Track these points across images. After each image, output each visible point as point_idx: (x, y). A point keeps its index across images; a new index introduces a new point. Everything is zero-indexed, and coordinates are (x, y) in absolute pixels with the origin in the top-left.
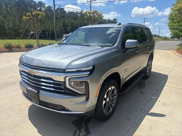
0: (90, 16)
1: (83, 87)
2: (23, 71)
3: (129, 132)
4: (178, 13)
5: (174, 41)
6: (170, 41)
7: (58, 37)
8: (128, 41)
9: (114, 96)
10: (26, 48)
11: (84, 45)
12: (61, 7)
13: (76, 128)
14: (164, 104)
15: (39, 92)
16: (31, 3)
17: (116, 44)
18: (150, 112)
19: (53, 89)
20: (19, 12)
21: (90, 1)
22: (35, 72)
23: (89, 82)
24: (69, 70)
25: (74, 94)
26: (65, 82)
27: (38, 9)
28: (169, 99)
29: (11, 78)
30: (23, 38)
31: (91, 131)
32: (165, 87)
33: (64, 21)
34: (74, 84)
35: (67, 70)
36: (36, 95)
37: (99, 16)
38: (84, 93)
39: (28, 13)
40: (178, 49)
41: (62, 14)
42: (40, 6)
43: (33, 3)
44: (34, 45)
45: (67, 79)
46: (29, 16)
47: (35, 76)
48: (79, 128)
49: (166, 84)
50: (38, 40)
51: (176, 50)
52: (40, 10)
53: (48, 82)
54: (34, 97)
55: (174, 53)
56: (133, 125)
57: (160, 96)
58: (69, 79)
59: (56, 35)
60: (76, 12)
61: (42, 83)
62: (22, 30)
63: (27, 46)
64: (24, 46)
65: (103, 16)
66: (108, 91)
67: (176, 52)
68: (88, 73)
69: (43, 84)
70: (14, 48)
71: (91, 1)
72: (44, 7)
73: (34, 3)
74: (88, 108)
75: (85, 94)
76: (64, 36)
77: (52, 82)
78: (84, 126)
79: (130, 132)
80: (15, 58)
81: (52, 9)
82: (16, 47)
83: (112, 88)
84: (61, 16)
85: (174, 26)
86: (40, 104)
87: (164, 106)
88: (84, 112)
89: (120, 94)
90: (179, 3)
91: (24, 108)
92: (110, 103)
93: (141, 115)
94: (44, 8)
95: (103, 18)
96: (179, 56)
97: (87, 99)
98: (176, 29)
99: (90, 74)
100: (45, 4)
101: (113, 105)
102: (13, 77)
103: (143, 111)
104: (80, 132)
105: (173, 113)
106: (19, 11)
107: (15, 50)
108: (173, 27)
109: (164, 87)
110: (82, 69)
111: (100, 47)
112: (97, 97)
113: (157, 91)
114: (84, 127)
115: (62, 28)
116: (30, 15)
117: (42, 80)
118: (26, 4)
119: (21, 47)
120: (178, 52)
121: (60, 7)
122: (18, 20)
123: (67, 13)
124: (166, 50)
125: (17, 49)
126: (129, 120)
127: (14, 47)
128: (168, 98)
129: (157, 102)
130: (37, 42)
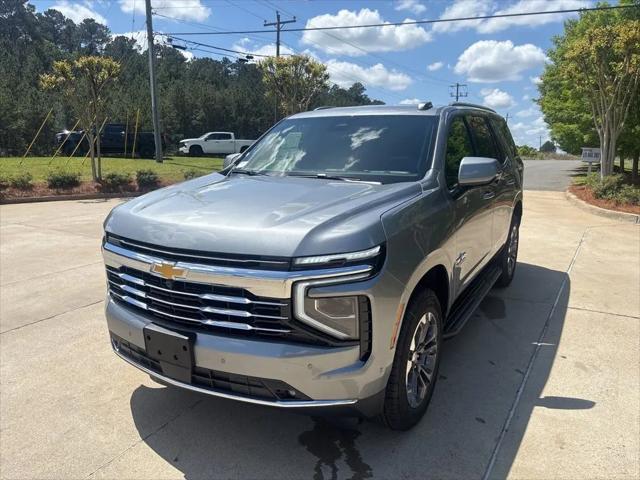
0: (285, 76)
1: (353, 317)
2: (124, 269)
3: (493, 461)
4: (576, 69)
5: (553, 161)
6: (542, 158)
7: (164, 147)
8: (465, 161)
9: (431, 344)
10: (50, 187)
11: (319, 177)
12: (174, 43)
13: (318, 459)
14: (579, 365)
15: (193, 340)
16: (55, 23)
17: (431, 171)
18: (542, 397)
19: (249, 327)
20: (10, 55)
21: (275, 24)
22: (181, 272)
23: (371, 297)
24: (307, 261)
25: (322, 342)
26: (292, 301)
27: (83, 45)
28: (592, 350)
29: (28, 297)
30: (36, 153)
31: (371, 467)
32: (569, 312)
33: (179, 90)
34: (321, 308)
35: (298, 261)
36: (185, 348)
37: (315, 75)
38: (355, 335)
39: (60, 64)
40: (579, 187)
41: (169, 66)
42: (87, 37)
43: (64, 27)
44: (82, 178)
45: (301, 289)
46: (64, 73)
47: (178, 285)
48: (328, 456)
49: (571, 303)
50: (96, 159)
51: (573, 191)
52: (91, 51)
53: (230, 303)
54: (176, 358)
55: (568, 198)
56: (500, 437)
57: (562, 341)
58: (308, 290)
59: (157, 142)
60: (220, 59)
61: (206, 306)
62: (21, 122)
63: (58, 180)
64: (42, 181)
65: (327, 77)
66: (420, 328)
67: (573, 197)
68: (369, 268)
69: (208, 309)
70: (8, 190)
71: (279, 23)
72: (103, 41)
73: (69, 27)
74: (368, 386)
75: (359, 340)
76: (183, 145)
77: (248, 301)
78: (342, 450)
79: (496, 460)
80: (20, 224)
81: (134, 48)
82: (15, 185)
83: (427, 319)
84: (168, 74)
85: (561, 110)
86: (194, 383)
87: (583, 372)
88: (353, 400)
89: (445, 336)
90: (574, 35)
91: (113, 399)
92: (420, 369)
93: (519, 404)
94: (104, 46)
95: (327, 82)
96: (585, 209)
97: (365, 357)
98: (570, 121)
99: (373, 273)
100: (107, 29)
101: (429, 376)
102: (36, 294)
103: (521, 390)
104: (335, 470)
105: (617, 393)
106: (12, 53)
107: (11, 198)
108: (560, 114)
109: (565, 311)
110: (349, 256)
111: (379, 183)
112: (394, 349)
113: (546, 325)
114: (344, 455)
115: (173, 114)
116: (68, 68)
117: (207, 297)
118: (38, 29)
119: (32, 186)
120: (580, 197)
121: (170, 40)
122: (8, 86)
123: (188, 63)
124: (540, 189)
125: (18, 194)
126: (483, 422)
127: (7, 186)
128: (589, 347)
129: (556, 360)
130: (93, 166)
